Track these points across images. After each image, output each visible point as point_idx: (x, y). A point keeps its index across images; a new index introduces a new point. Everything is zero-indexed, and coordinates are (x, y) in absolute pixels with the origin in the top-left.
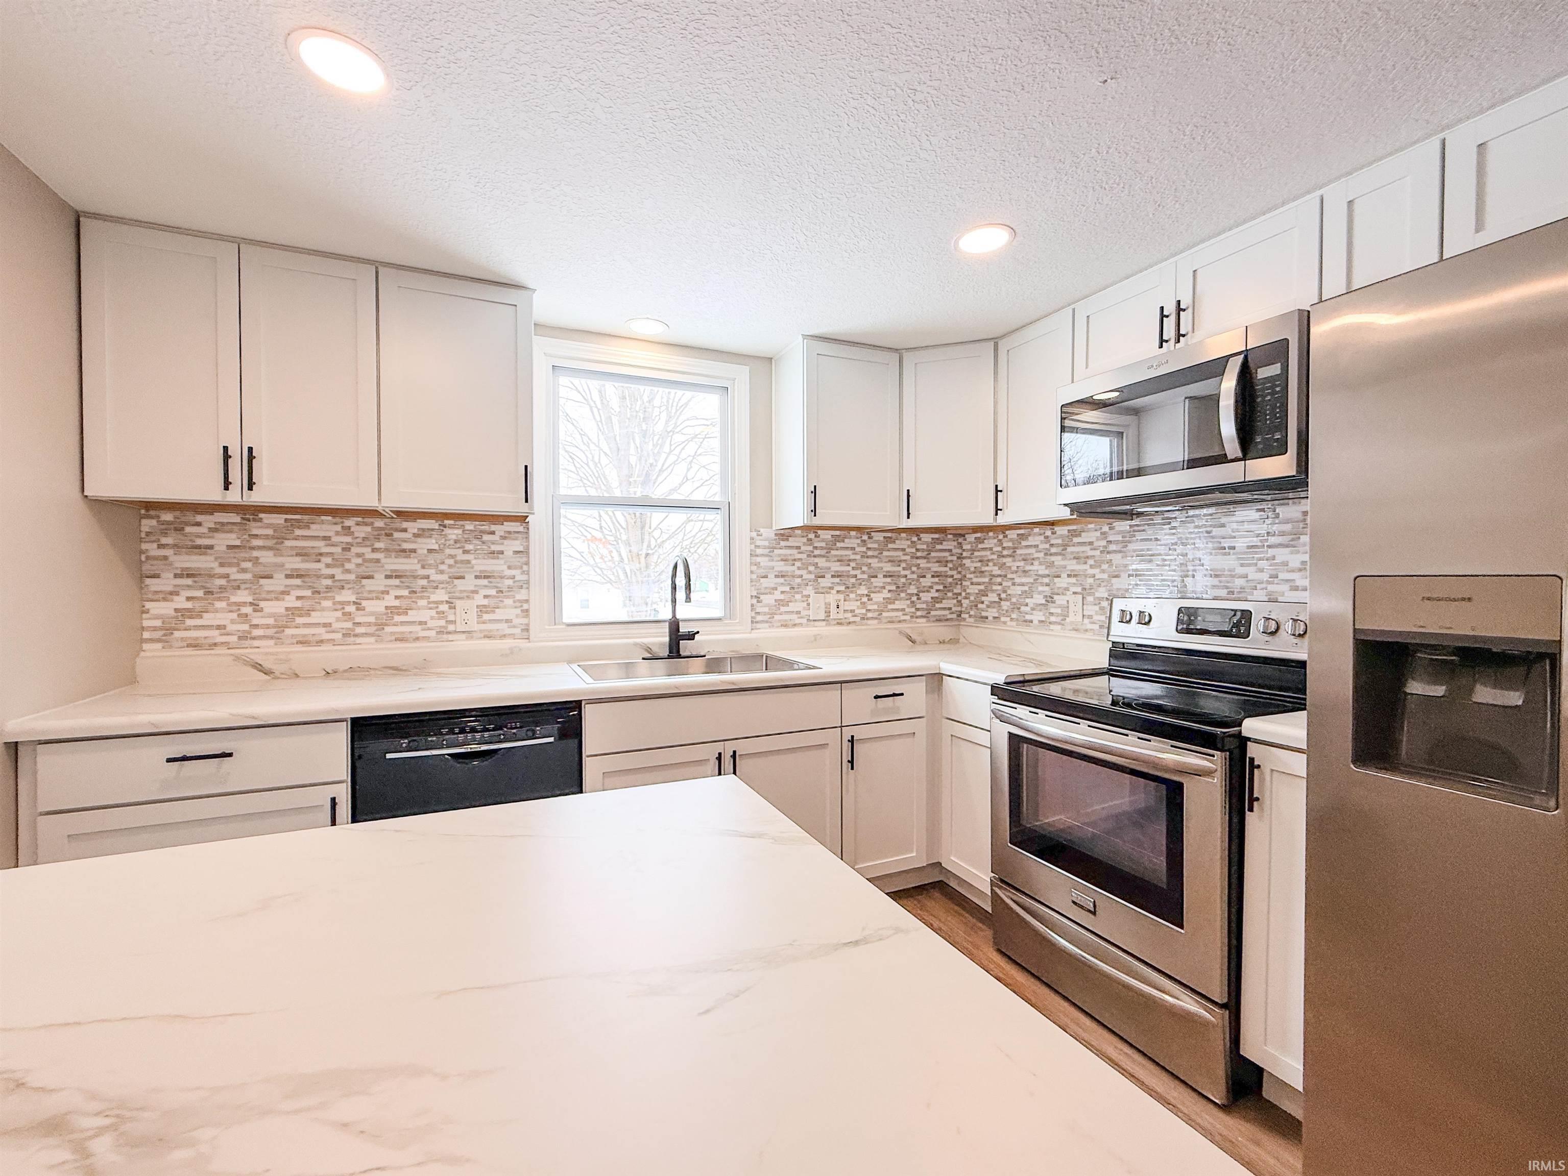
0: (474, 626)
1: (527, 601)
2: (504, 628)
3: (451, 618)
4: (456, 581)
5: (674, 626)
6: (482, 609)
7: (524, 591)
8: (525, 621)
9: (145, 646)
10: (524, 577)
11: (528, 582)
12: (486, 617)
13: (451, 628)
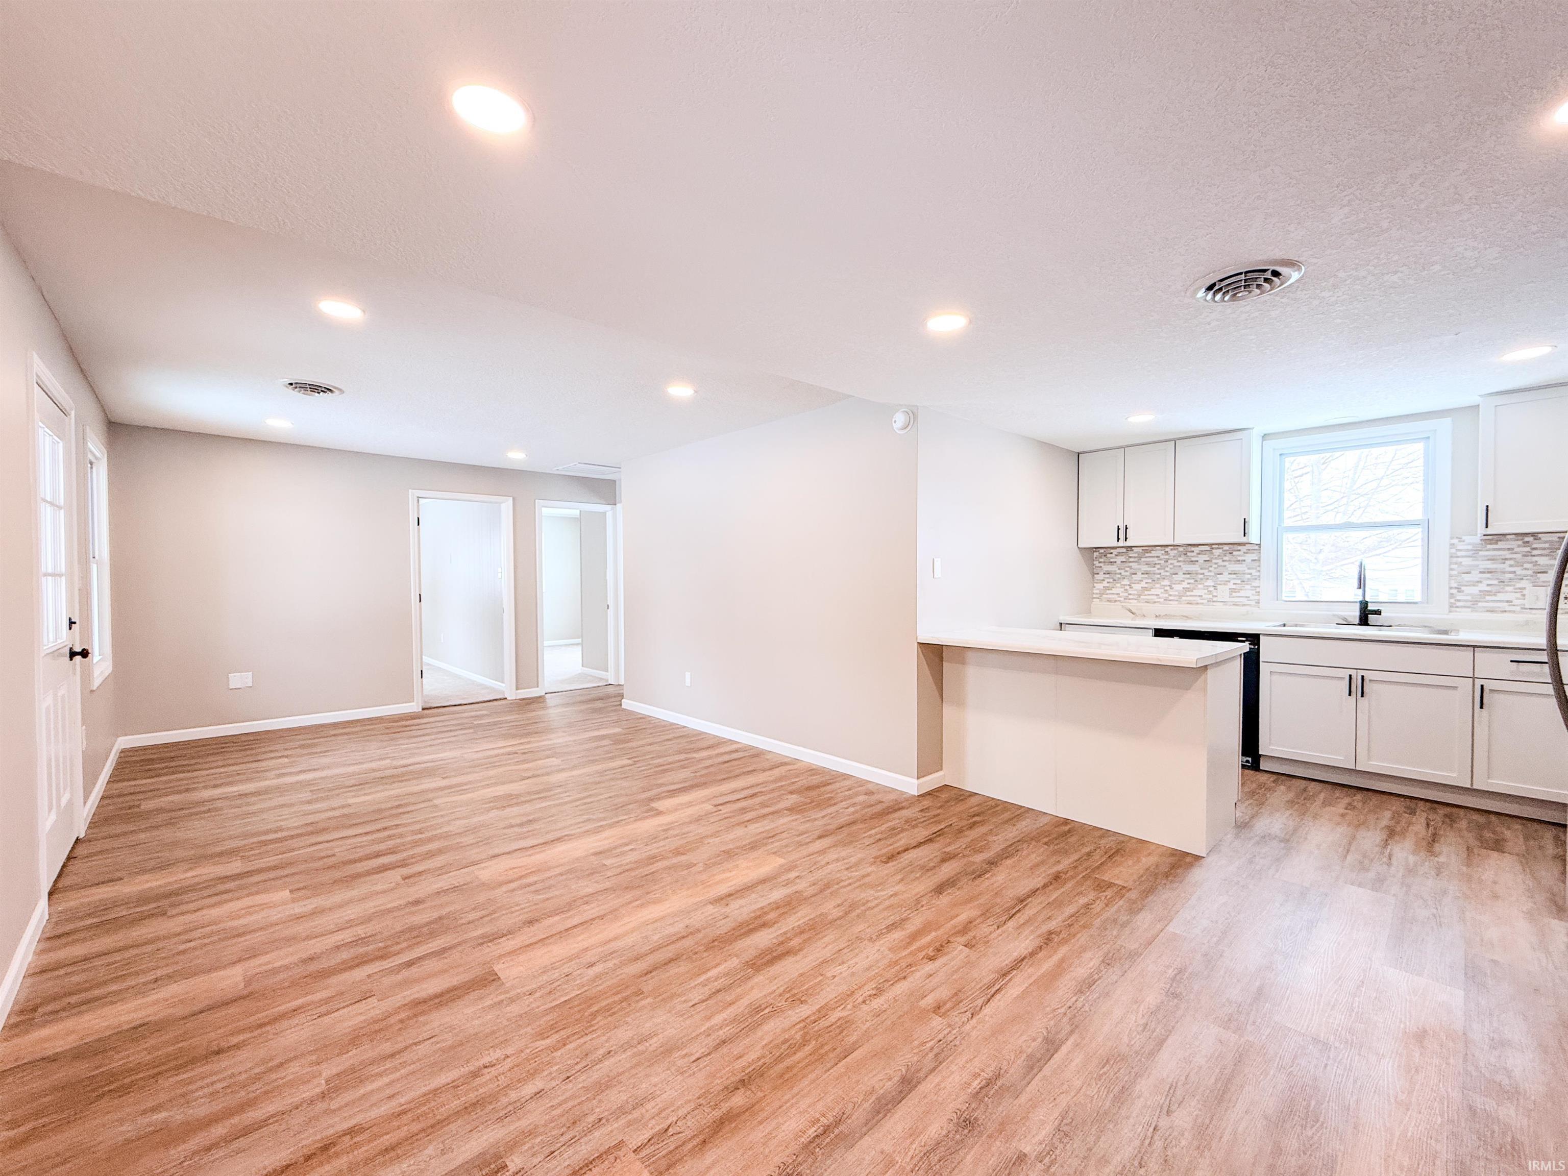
0: (1227, 599)
1: (1259, 587)
2: (1245, 601)
3: (1215, 594)
4: (1218, 576)
5: (1364, 605)
6: (1232, 590)
7: (1257, 581)
8: (1257, 597)
9: (1094, 600)
10: (1258, 574)
11: (1259, 576)
12: (1234, 594)
13: (1215, 599)
